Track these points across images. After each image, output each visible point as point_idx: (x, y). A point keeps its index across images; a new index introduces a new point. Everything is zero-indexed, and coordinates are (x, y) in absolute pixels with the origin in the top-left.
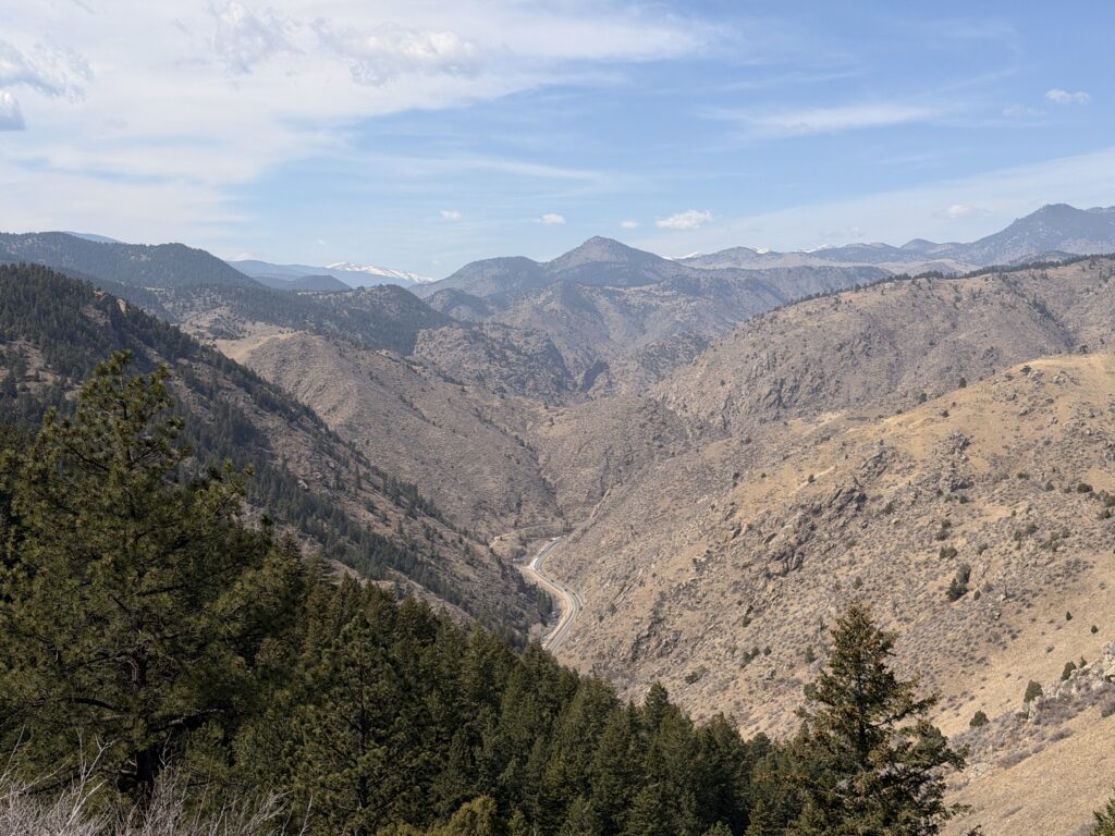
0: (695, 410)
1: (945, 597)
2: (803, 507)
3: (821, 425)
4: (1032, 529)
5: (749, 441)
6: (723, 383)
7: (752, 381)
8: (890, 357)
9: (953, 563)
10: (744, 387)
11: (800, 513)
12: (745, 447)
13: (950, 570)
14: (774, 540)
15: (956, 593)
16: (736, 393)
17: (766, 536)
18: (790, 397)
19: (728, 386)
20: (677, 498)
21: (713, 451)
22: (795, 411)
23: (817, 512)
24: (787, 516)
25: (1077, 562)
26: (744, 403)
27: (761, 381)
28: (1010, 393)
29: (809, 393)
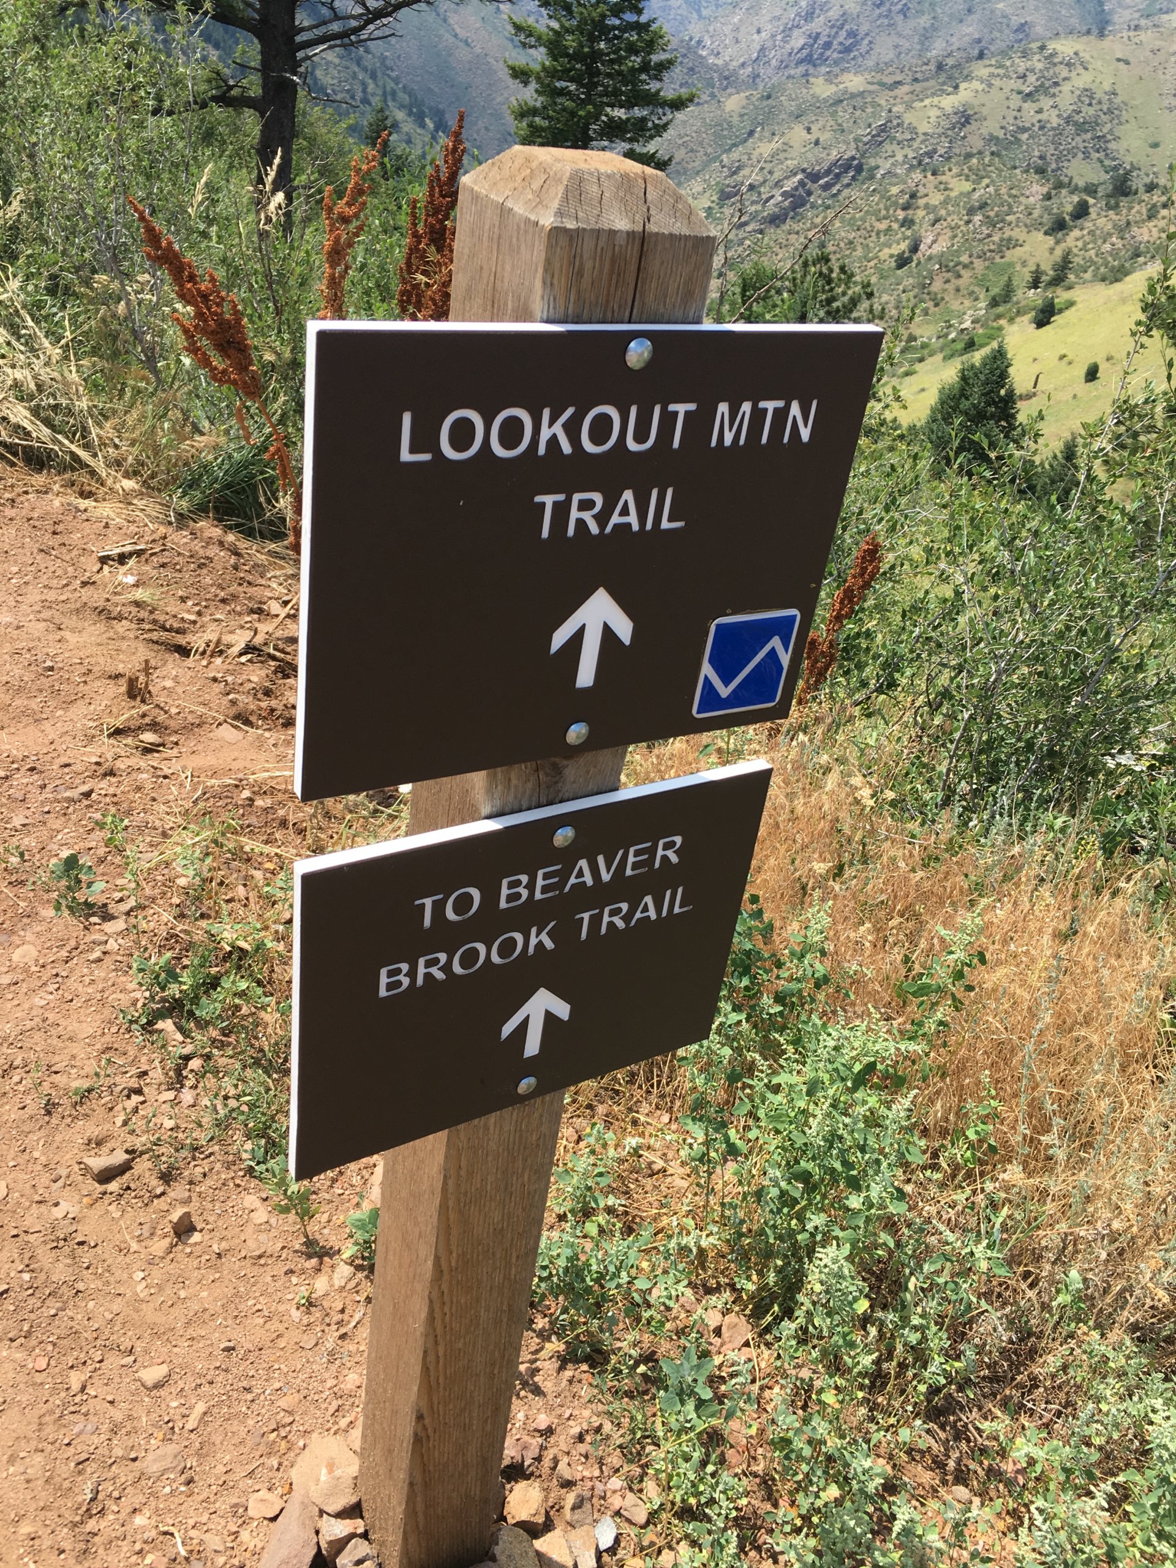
0: (727, 58)
1: (893, 264)
2: (804, 171)
3: (841, 86)
4: (983, 206)
5: (769, 97)
6: (759, 32)
7: (787, 31)
8: (924, 21)
9: (909, 233)
10: (779, 37)
11: (799, 176)
12: (765, 103)
13: (904, 239)
14: (772, 201)
15: (902, 262)
16: (769, 44)
17: (764, 197)
18: (822, 54)
19: (763, 34)
20: (692, 151)
21: (733, 103)
22: (824, 69)
23: (814, 177)
24: (787, 178)
25: (1010, 239)
26: (774, 57)
27: (796, 33)
28: (1021, 70)
29: (840, 52)
